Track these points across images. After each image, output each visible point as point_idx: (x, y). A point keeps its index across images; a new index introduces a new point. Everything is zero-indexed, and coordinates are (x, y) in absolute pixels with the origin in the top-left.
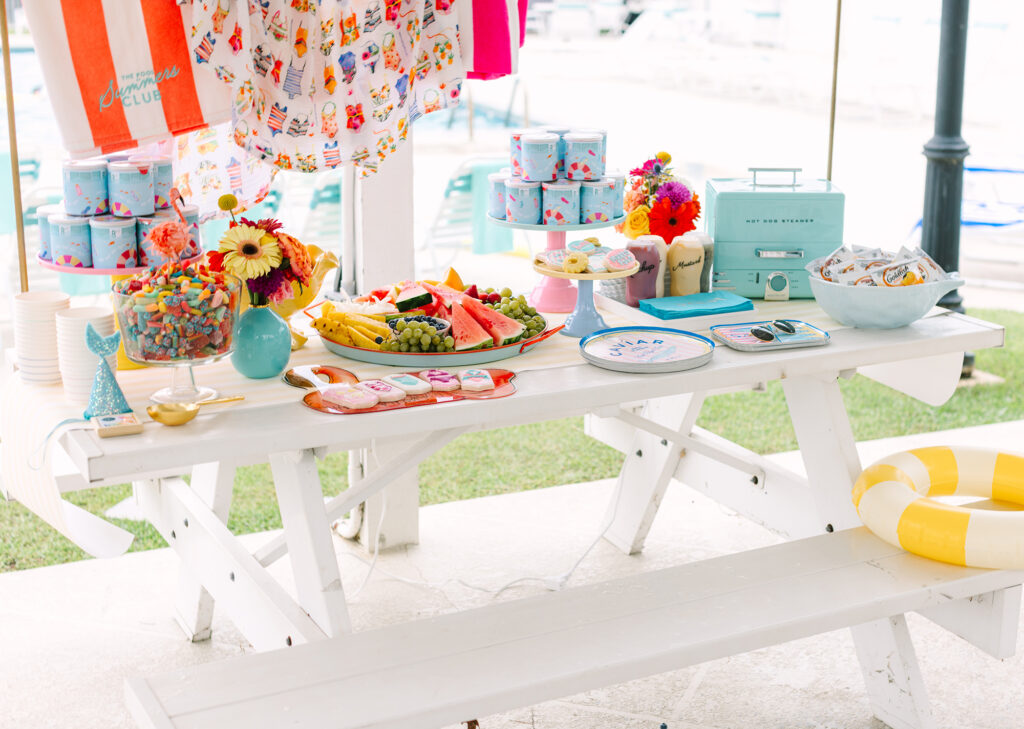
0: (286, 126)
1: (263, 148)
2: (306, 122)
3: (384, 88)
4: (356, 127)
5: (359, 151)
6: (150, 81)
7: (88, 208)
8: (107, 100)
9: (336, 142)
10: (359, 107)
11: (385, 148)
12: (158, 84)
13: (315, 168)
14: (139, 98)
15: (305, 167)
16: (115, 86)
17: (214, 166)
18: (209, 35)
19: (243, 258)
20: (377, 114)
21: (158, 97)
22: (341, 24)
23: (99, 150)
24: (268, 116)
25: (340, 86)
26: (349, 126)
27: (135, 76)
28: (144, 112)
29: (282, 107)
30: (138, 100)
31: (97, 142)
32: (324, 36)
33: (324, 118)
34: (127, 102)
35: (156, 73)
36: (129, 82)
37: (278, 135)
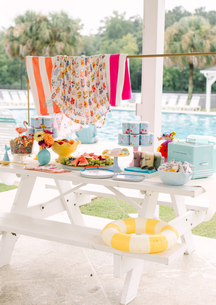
5: (91, 121)
6: (52, 102)
8: (44, 105)
9: (88, 119)
10: (92, 111)
14: (50, 105)
15: (82, 123)
16: (46, 102)
18: (54, 93)
22: (89, 92)
23: (42, 115)
25: (88, 106)
26: (91, 115)
27: (49, 101)
28: (50, 109)
31: (41, 113)
32: (84, 95)
33: (86, 113)
34: (48, 106)
37: (76, 116)
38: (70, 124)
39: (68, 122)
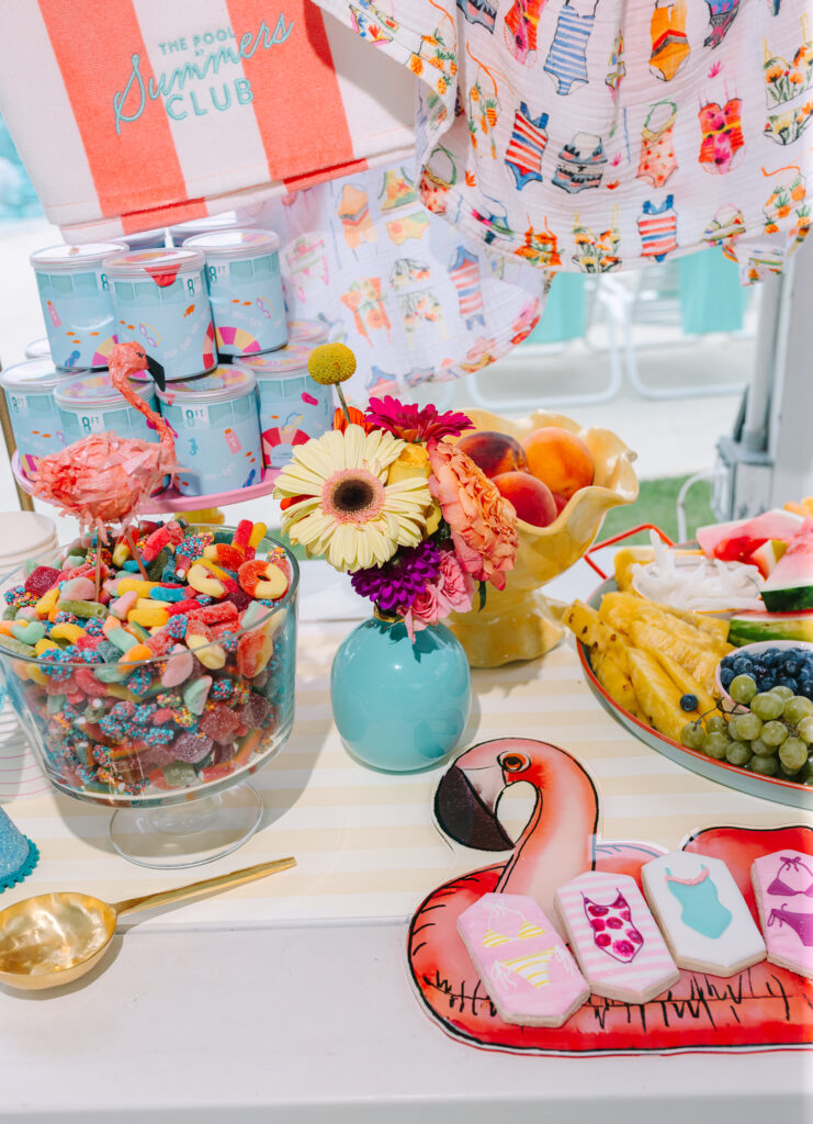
0: (549, 166)
1: (487, 216)
2: (597, 153)
3: (799, 54)
4: (719, 161)
5: (723, 220)
6: (225, 54)
7: (76, 355)
8: (132, 102)
9: (670, 200)
10: (732, 108)
11: (782, 214)
12: (246, 63)
13: (616, 262)
14: (204, 101)
15: (593, 260)
16: (146, 67)
17: (425, 270)
19: (331, 518)
20: (776, 126)
21: (245, 96)
23: (116, 224)
24: (509, 137)
25: (697, 57)
26: (703, 158)
27: (189, 42)
29: (535, 115)
30: (201, 106)
33: (645, 142)
34: (177, 108)
35: (239, 35)
36: (179, 59)
37: (532, 187)
38: (364, 315)
39: (345, 299)
